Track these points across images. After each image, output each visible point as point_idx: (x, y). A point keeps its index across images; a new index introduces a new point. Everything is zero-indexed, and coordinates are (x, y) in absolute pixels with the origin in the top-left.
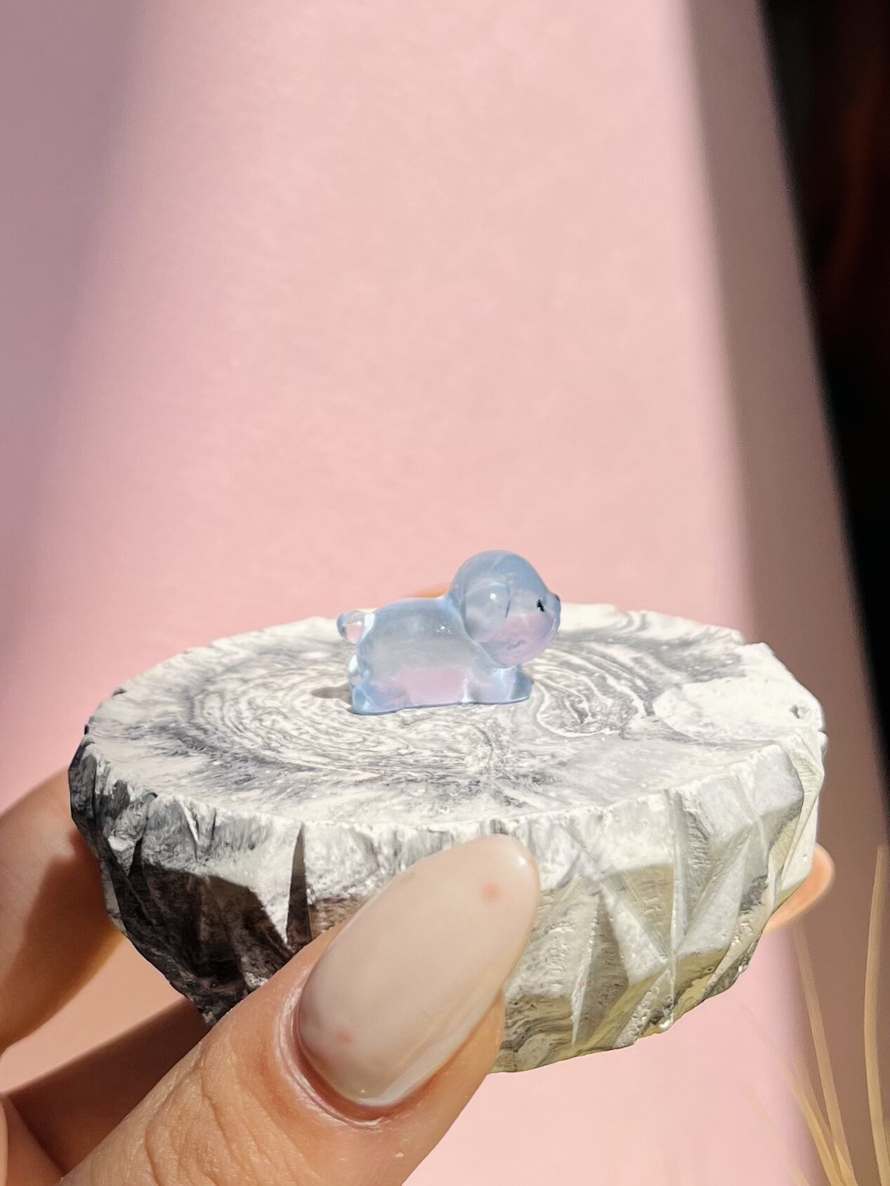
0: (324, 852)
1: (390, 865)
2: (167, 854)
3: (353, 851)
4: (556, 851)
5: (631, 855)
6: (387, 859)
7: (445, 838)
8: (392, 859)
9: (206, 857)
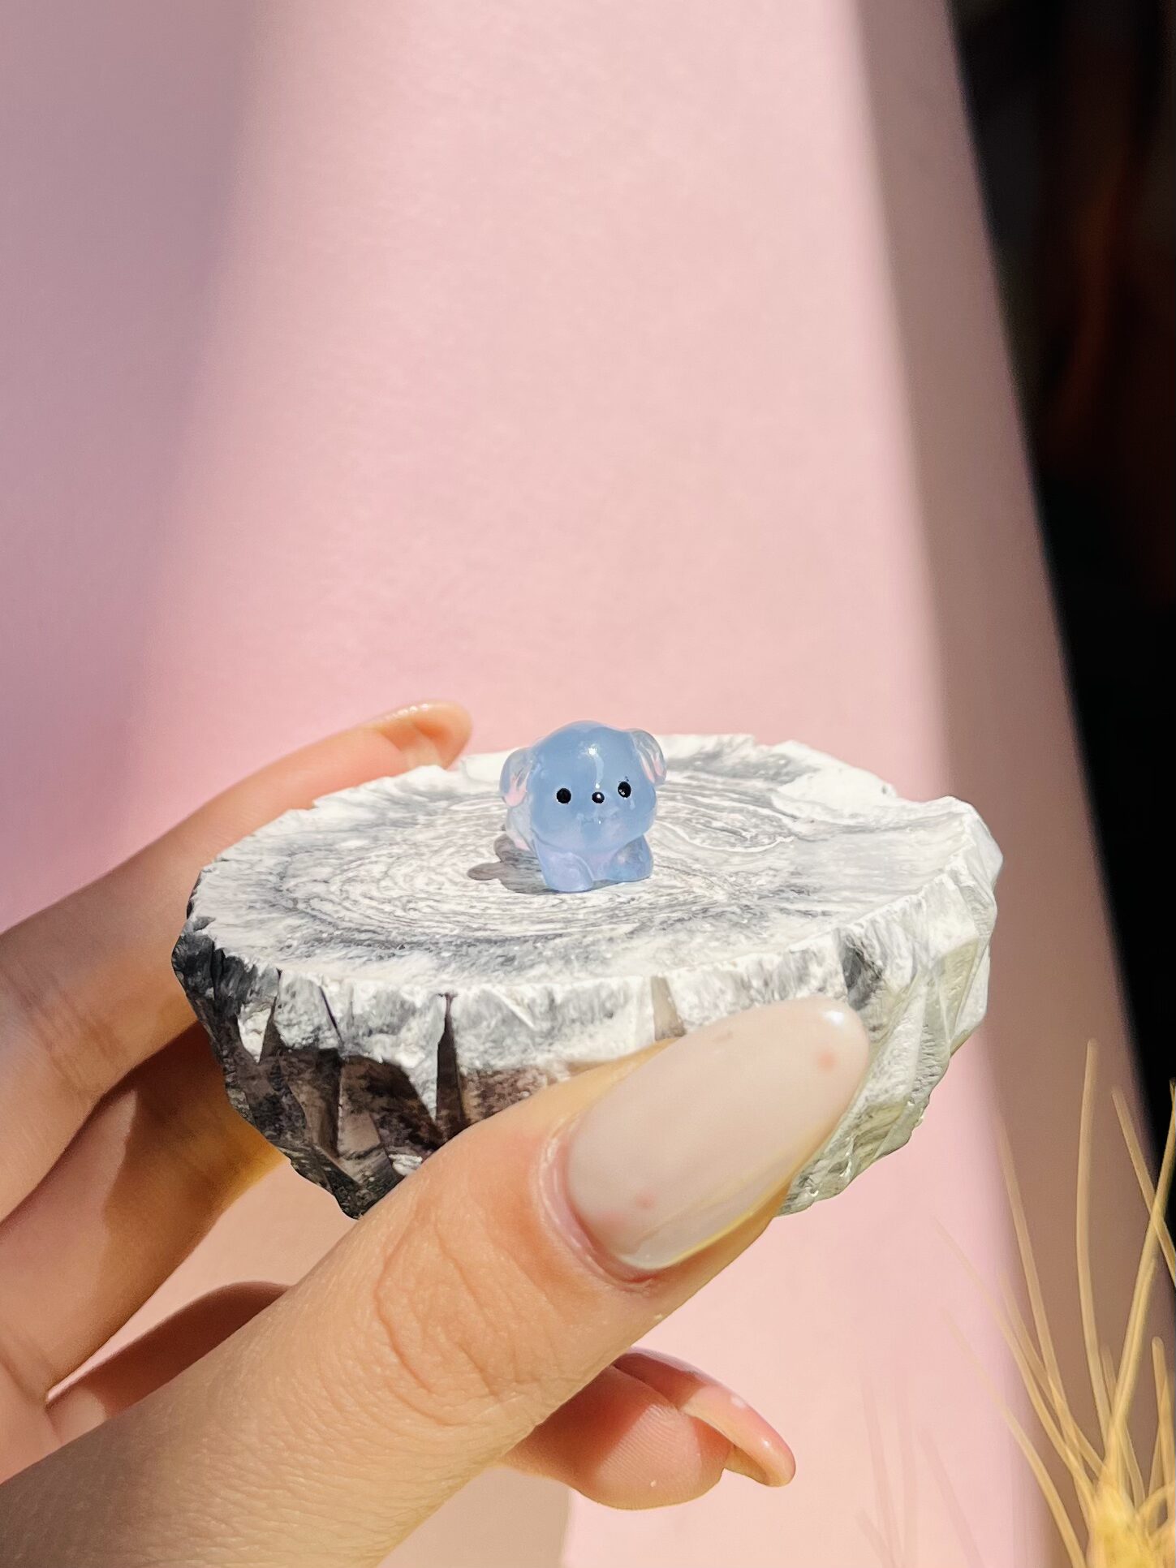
0: (694, 1000)
1: (763, 997)
2: (495, 1052)
3: (722, 992)
4: (899, 947)
5: (949, 937)
6: (759, 992)
7: (807, 956)
8: (763, 990)
9: (550, 1041)
